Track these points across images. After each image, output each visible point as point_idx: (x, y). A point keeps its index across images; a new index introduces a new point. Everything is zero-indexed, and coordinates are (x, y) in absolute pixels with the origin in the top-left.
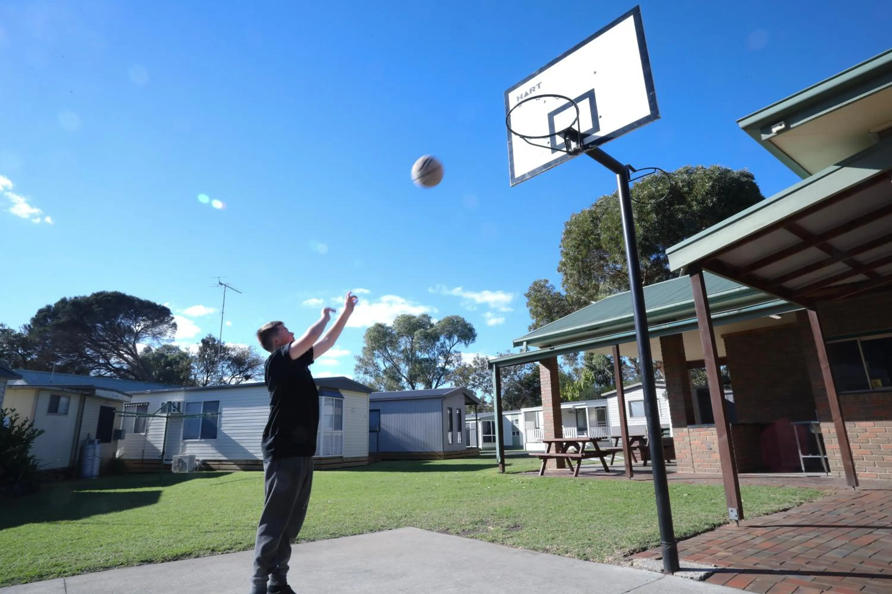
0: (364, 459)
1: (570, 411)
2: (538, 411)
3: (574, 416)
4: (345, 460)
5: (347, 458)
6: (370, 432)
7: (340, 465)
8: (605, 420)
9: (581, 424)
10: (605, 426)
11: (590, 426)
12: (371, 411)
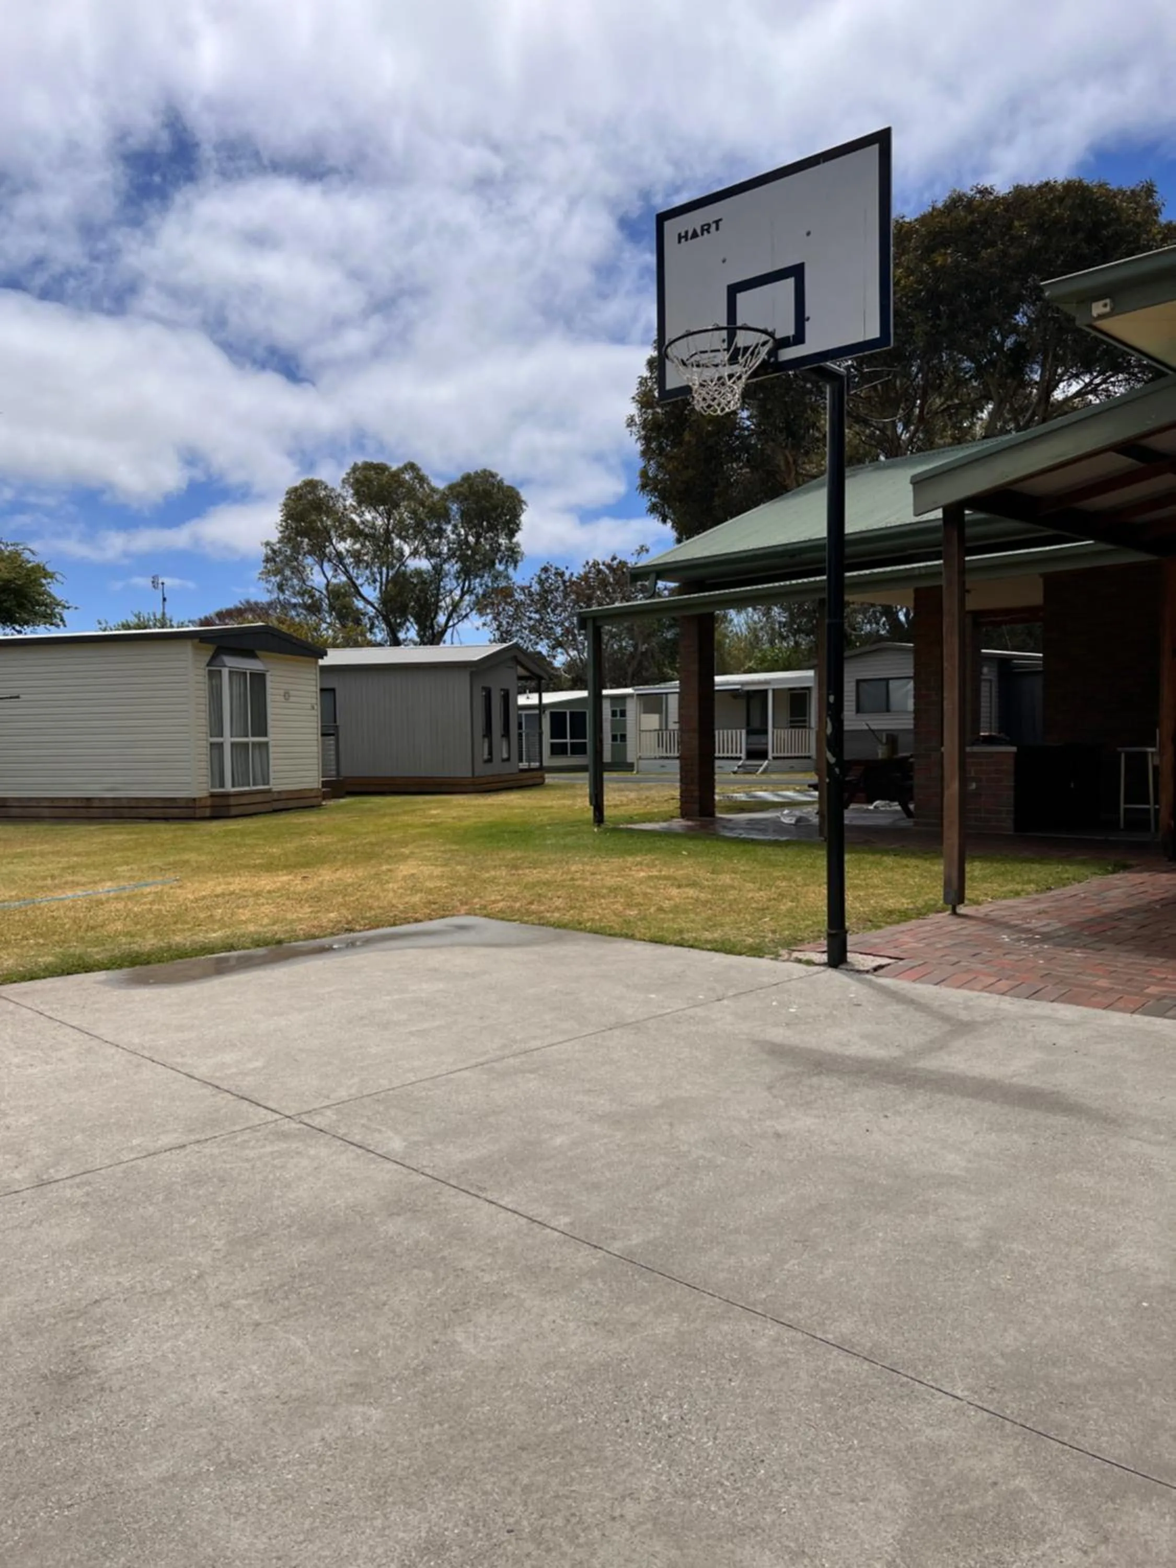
0: (313, 794)
1: (735, 694)
2: (667, 694)
3: (742, 704)
4: (276, 796)
5: (279, 792)
6: (323, 735)
7: (268, 807)
8: (805, 715)
9: (756, 724)
10: (805, 727)
11: (774, 727)
12: (322, 690)
